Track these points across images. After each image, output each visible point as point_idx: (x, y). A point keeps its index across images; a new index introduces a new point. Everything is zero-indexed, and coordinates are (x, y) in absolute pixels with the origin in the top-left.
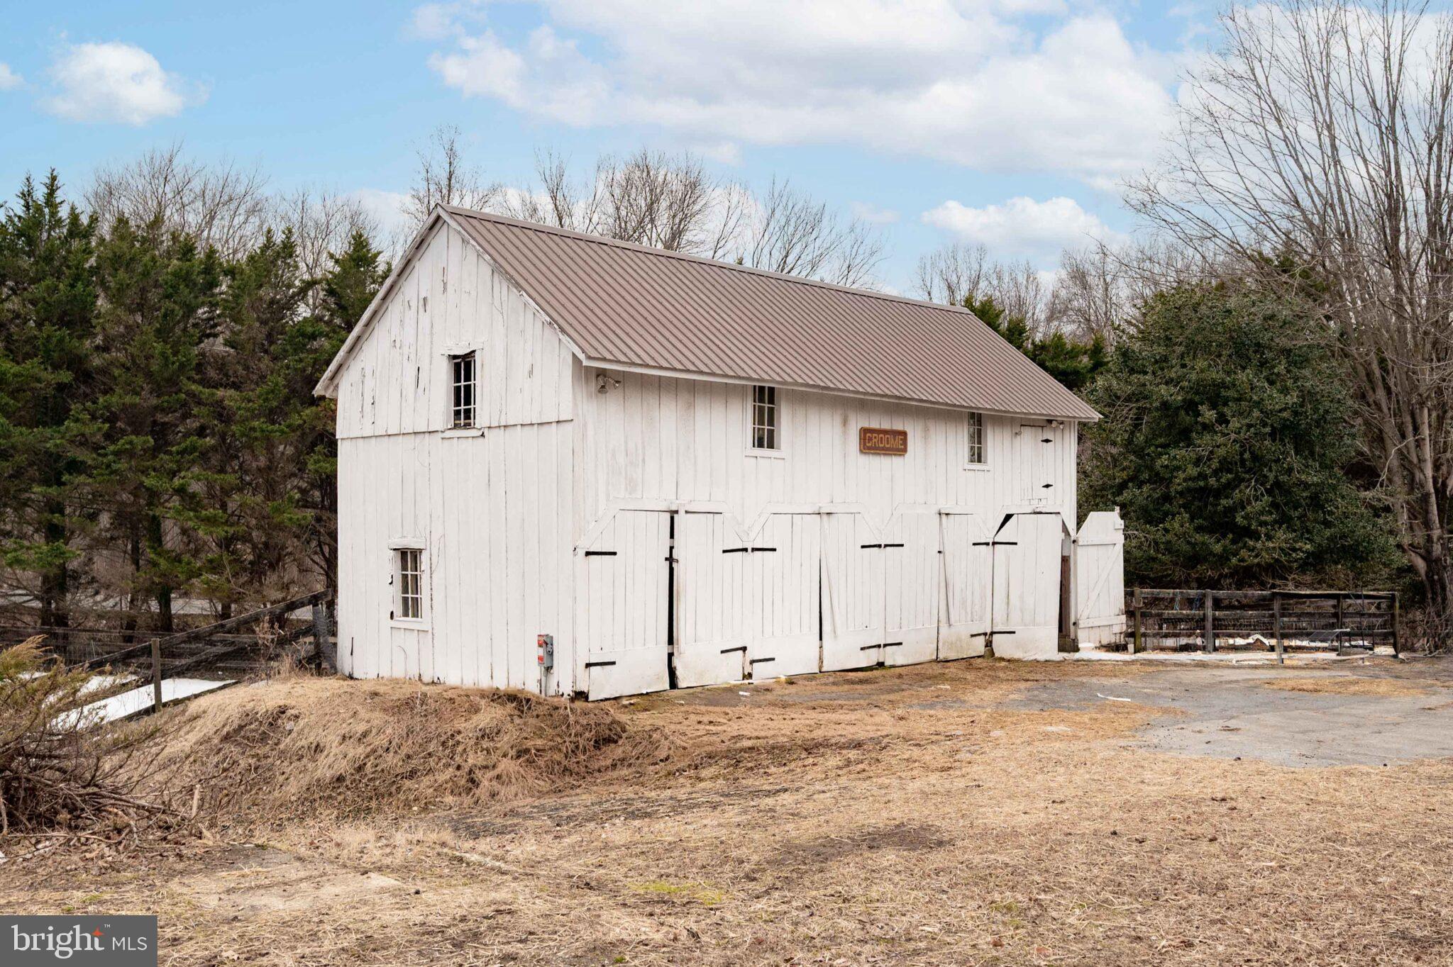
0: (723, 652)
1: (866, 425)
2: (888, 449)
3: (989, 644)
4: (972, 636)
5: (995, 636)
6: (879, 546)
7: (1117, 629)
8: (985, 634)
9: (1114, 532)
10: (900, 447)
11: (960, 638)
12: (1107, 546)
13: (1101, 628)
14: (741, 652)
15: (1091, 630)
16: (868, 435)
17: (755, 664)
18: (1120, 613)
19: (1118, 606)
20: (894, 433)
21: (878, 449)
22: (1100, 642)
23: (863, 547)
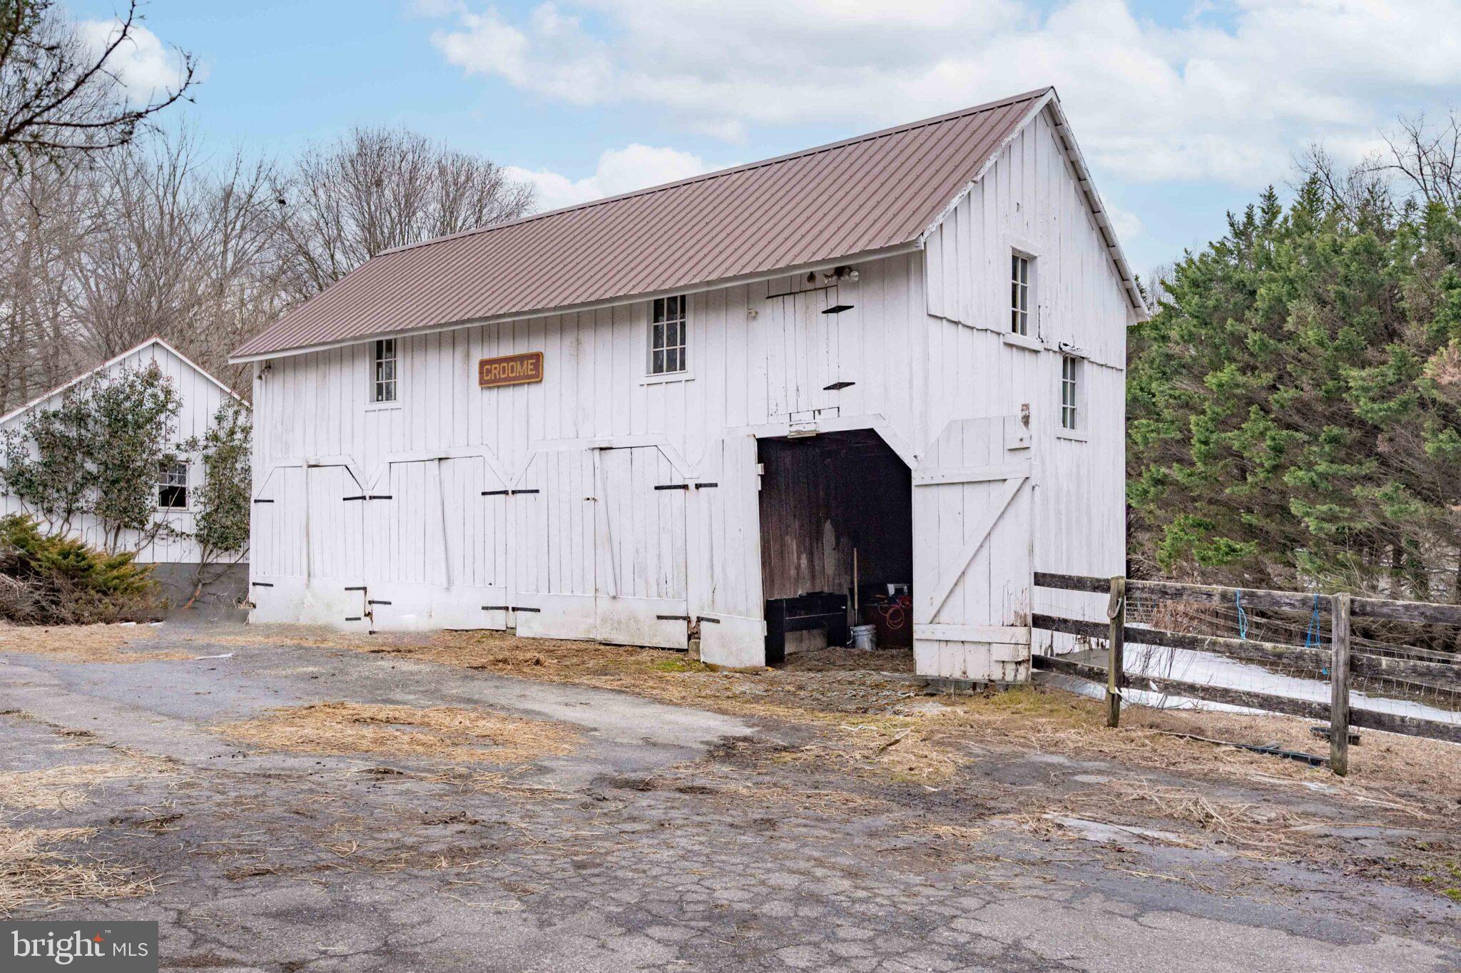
0: (346, 589)
1: (486, 356)
2: (515, 378)
3: (693, 635)
4: (659, 617)
5: (703, 625)
6: (506, 492)
7: (1004, 653)
8: (687, 619)
9: (1008, 456)
10: (530, 373)
11: (635, 618)
12: (985, 486)
13: (967, 645)
14: (362, 592)
15: (943, 645)
16: (486, 367)
17: (374, 605)
18: (1018, 624)
19: (1013, 608)
20: (521, 358)
21: (500, 380)
22: (964, 673)
23: (484, 494)
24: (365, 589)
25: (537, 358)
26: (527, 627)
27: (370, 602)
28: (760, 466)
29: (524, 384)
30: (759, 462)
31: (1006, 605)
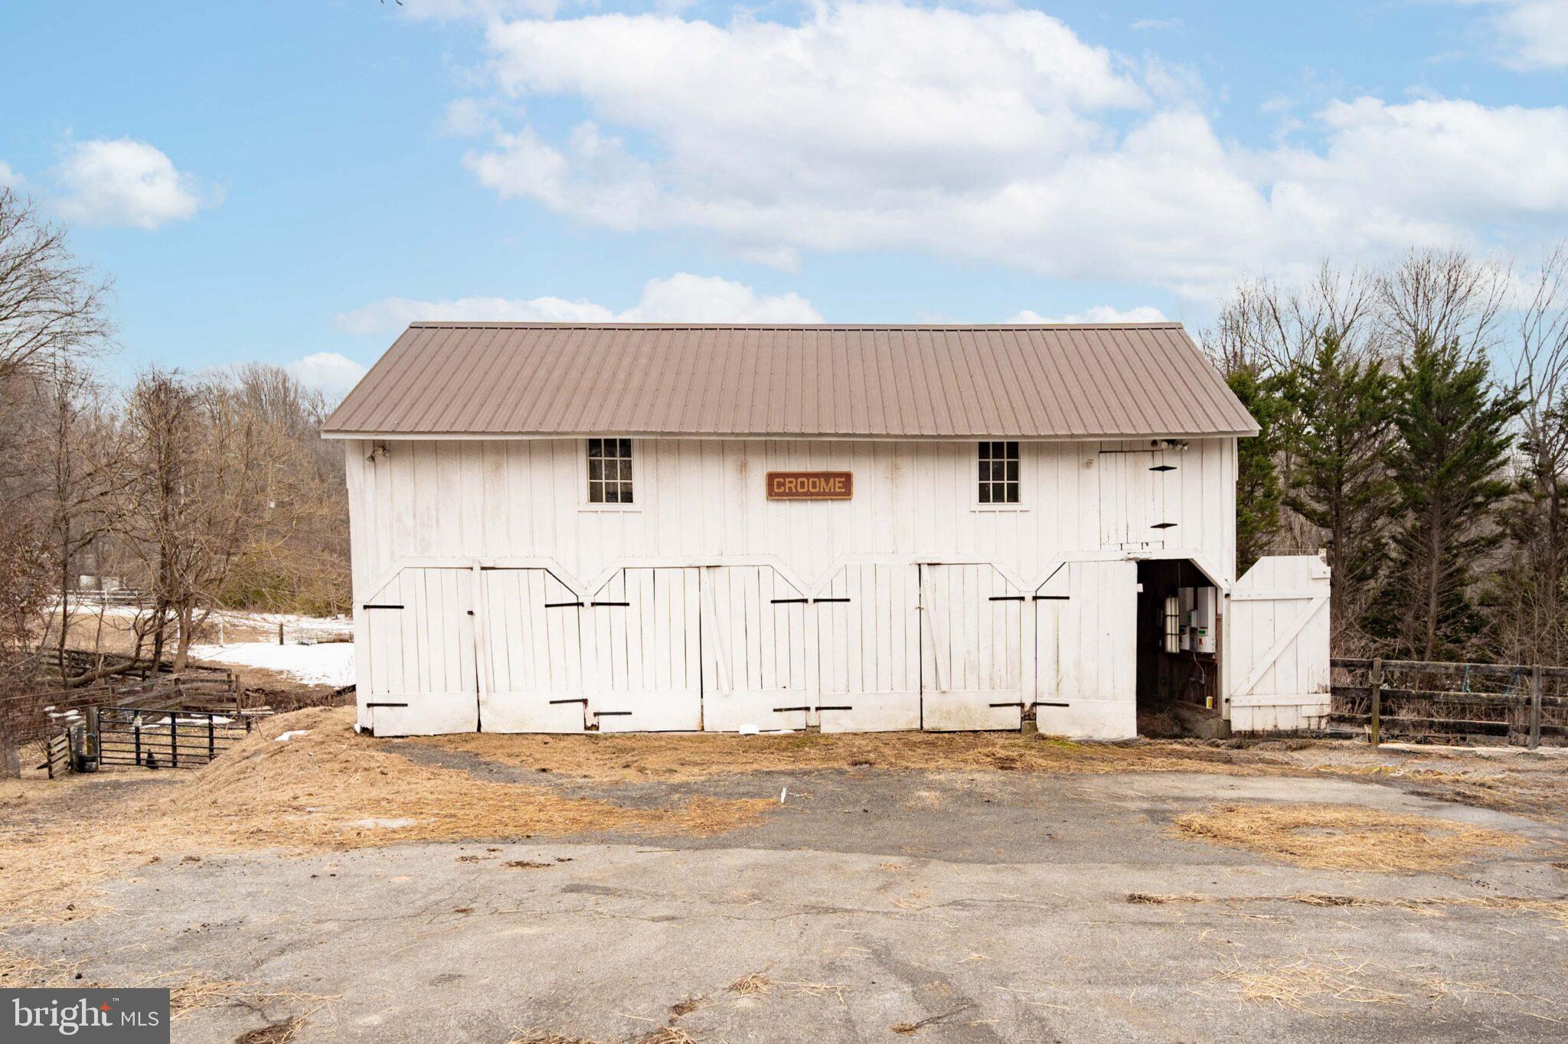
0: (554, 702)
1: (773, 470)
2: (816, 494)
3: (1028, 717)
4: (992, 706)
5: (1039, 710)
6: (804, 601)
7: (1314, 712)
8: (1022, 705)
9: (1311, 581)
10: (837, 490)
11: (966, 707)
12: (1293, 601)
13: (1278, 709)
14: (581, 704)
15: (1256, 709)
16: (776, 480)
17: (601, 717)
18: (1321, 691)
19: (1316, 682)
20: (827, 476)
21: (798, 494)
22: (1276, 726)
23: (773, 602)
24: (585, 701)
25: (847, 477)
26: (831, 724)
27: (596, 714)
28: (1141, 585)
29: (827, 500)
30: (1139, 582)
31: (1311, 679)
